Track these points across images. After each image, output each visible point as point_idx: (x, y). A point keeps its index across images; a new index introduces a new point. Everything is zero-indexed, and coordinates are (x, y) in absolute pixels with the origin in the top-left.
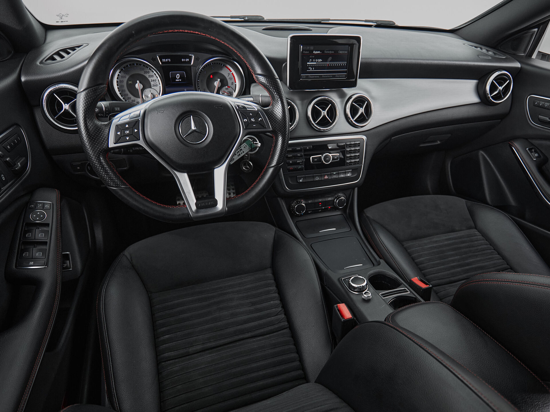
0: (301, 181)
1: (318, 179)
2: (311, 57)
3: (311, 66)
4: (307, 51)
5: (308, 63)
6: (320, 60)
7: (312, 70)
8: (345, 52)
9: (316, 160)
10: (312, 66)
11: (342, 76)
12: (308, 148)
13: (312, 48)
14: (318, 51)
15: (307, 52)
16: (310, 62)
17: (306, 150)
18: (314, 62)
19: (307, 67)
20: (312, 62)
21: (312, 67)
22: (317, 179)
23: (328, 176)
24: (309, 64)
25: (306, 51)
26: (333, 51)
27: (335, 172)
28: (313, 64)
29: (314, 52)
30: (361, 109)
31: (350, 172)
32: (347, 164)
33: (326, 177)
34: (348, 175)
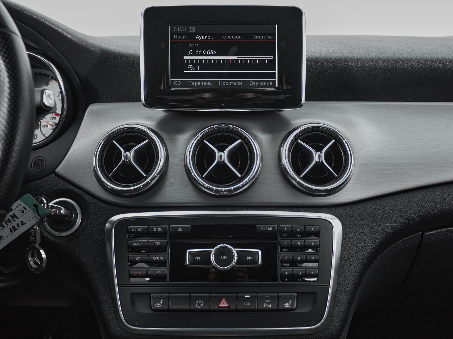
0: (158, 306)
1: (202, 305)
2: (190, 45)
3: (192, 63)
4: (183, 34)
5: (185, 57)
6: (212, 52)
7: (196, 69)
8: (268, 37)
9: (198, 258)
10: (195, 63)
11: (265, 84)
12: (180, 230)
13: (192, 29)
14: (205, 35)
15: (181, 37)
16: (191, 55)
17: (175, 235)
18: (198, 55)
19: (184, 65)
20: (194, 55)
21: (195, 65)
22: (200, 305)
23: (227, 302)
24: (188, 60)
25: (179, 34)
26: (239, 35)
27: (247, 293)
28: (197, 60)
29: (197, 37)
30: (318, 153)
31: (290, 297)
32: (283, 277)
33: (224, 304)
34: (287, 305)
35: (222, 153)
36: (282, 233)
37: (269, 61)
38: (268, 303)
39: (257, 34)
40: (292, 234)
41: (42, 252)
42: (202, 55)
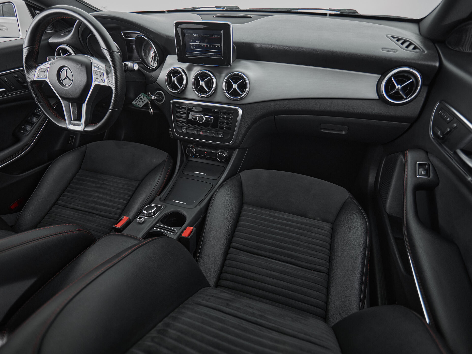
0: (183, 130)
1: (195, 132)
2: (192, 38)
3: (192, 46)
5: (190, 43)
6: (199, 42)
7: (194, 48)
8: (218, 36)
9: (194, 118)
11: (218, 56)
13: (192, 32)
14: (196, 34)
15: (188, 35)
16: (192, 42)
19: (190, 46)
20: (193, 42)
21: (194, 46)
24: (191, 44)
26: (208, 35)
27: (209, 130)
28: (194, 44)
29: (193, 35)
30: (235, 85)
31: (221, 134)
32: (220, 127)
33: (201, 133)
34: (220, 136)
35: (202, 82)
36: (221, 112)
37: (219, 46)
38: (214, 135)
39: (214, 35)
40: (224, 113)
41: (151, 109)
42: (195, 43)
